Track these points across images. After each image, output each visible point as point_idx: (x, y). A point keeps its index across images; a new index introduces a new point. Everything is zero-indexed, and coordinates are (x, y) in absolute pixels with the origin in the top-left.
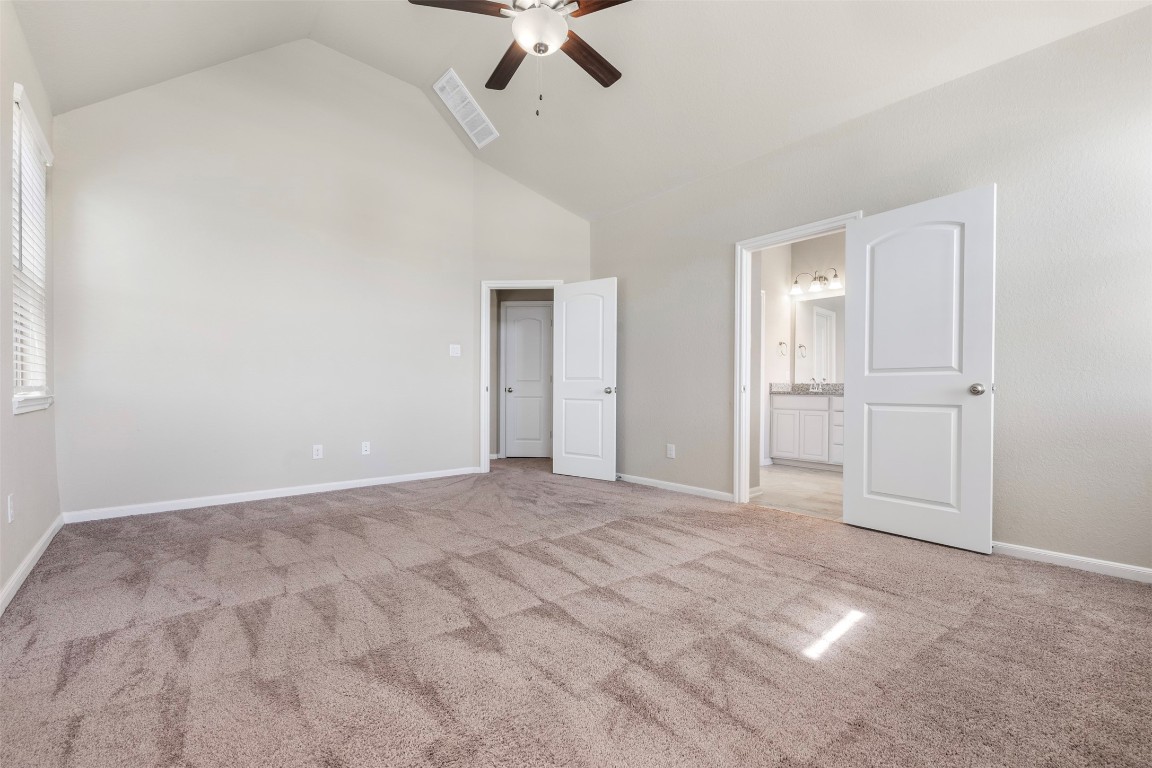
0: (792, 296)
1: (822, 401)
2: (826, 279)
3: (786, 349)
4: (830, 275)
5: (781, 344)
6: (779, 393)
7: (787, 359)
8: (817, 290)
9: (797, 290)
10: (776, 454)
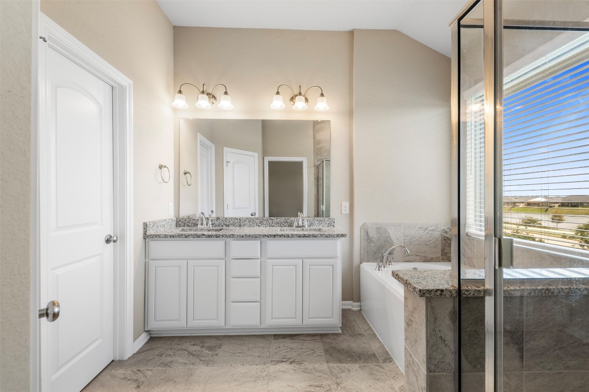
0: (175, 110)
1: (216, 246)
2: (214, 97)
3: (169, 175)
4: (219, 93)
5: (161, 167)
6: (158, 236)
7: (170, 188)
8: (204, 108)
9: (180, 102)
10: (153, 325)
